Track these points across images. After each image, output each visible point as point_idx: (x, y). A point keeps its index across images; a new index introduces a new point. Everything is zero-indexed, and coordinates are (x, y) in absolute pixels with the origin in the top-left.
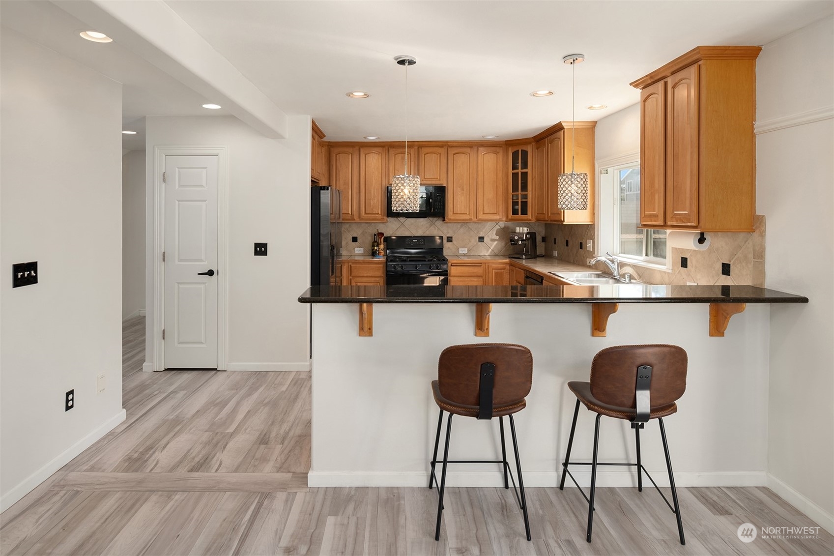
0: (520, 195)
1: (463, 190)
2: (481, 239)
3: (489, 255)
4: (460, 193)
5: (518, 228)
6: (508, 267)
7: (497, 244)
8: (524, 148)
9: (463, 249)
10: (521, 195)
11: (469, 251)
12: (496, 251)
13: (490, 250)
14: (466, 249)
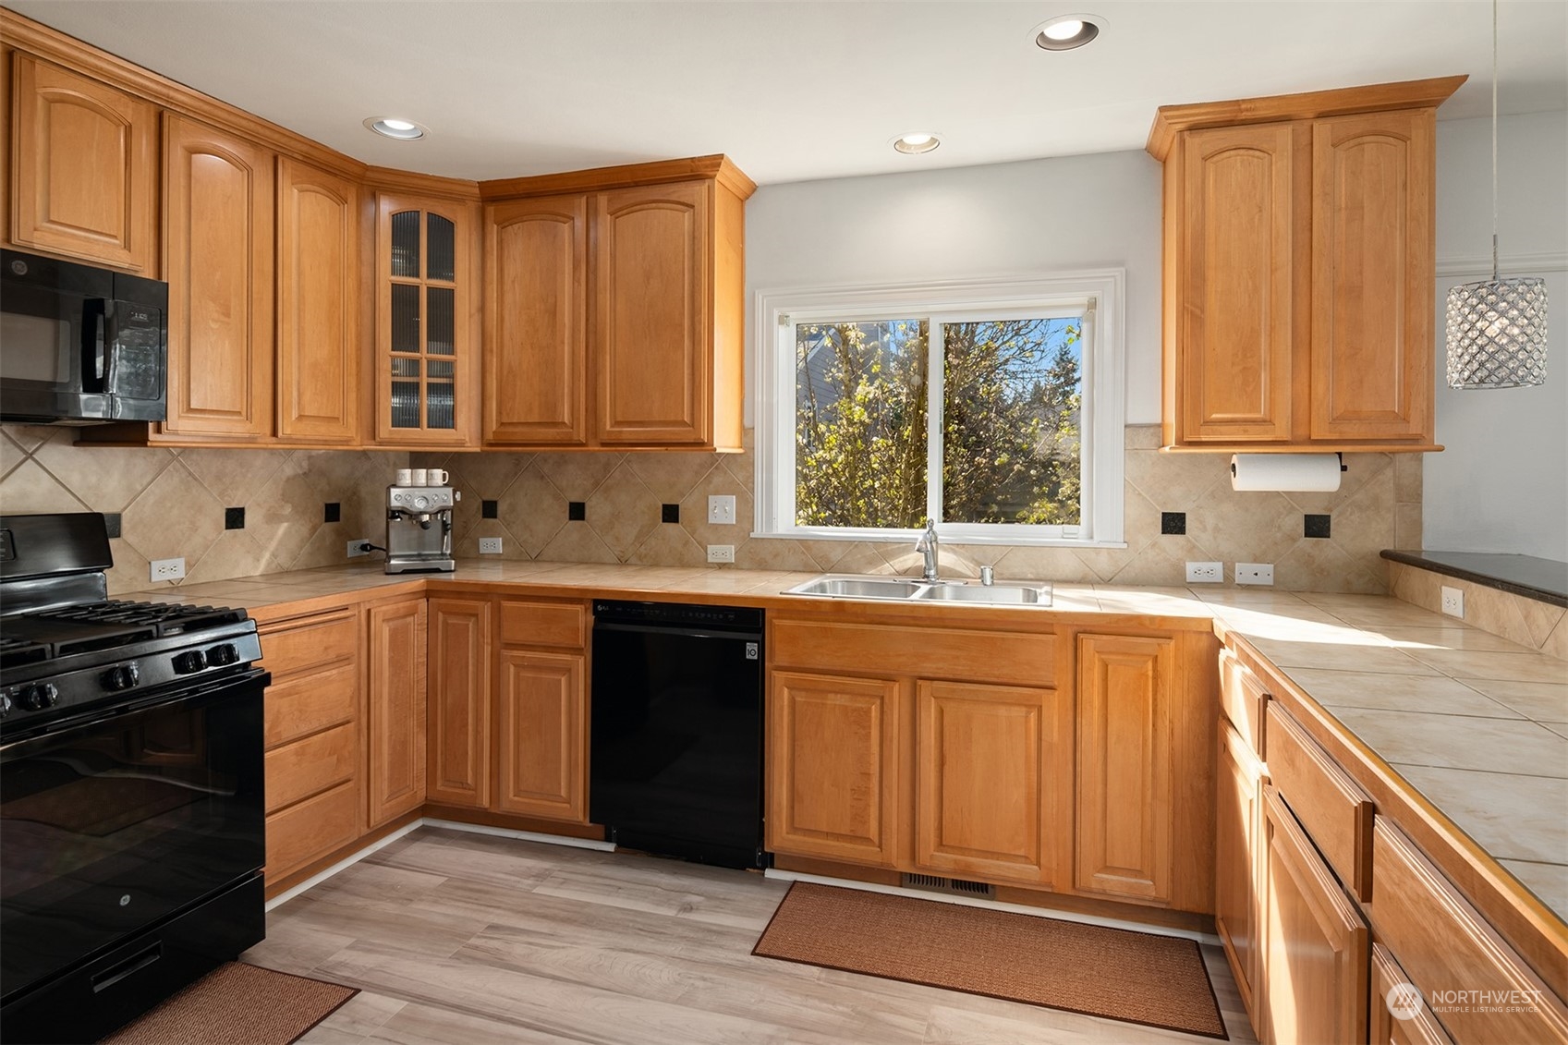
0: (424, 364)
1: (228, 315)
2: (235, 518)
3: (261, 575)
4: (214, 326)
5: (407, 472)
6: (423, 604)
7: (287, 533)
8: (442, 210)
9: (168, 563)
10: (430, 362)
11: (189, 566)
12: (284, 561)
13: (267, 556)
14: (181, 563)
